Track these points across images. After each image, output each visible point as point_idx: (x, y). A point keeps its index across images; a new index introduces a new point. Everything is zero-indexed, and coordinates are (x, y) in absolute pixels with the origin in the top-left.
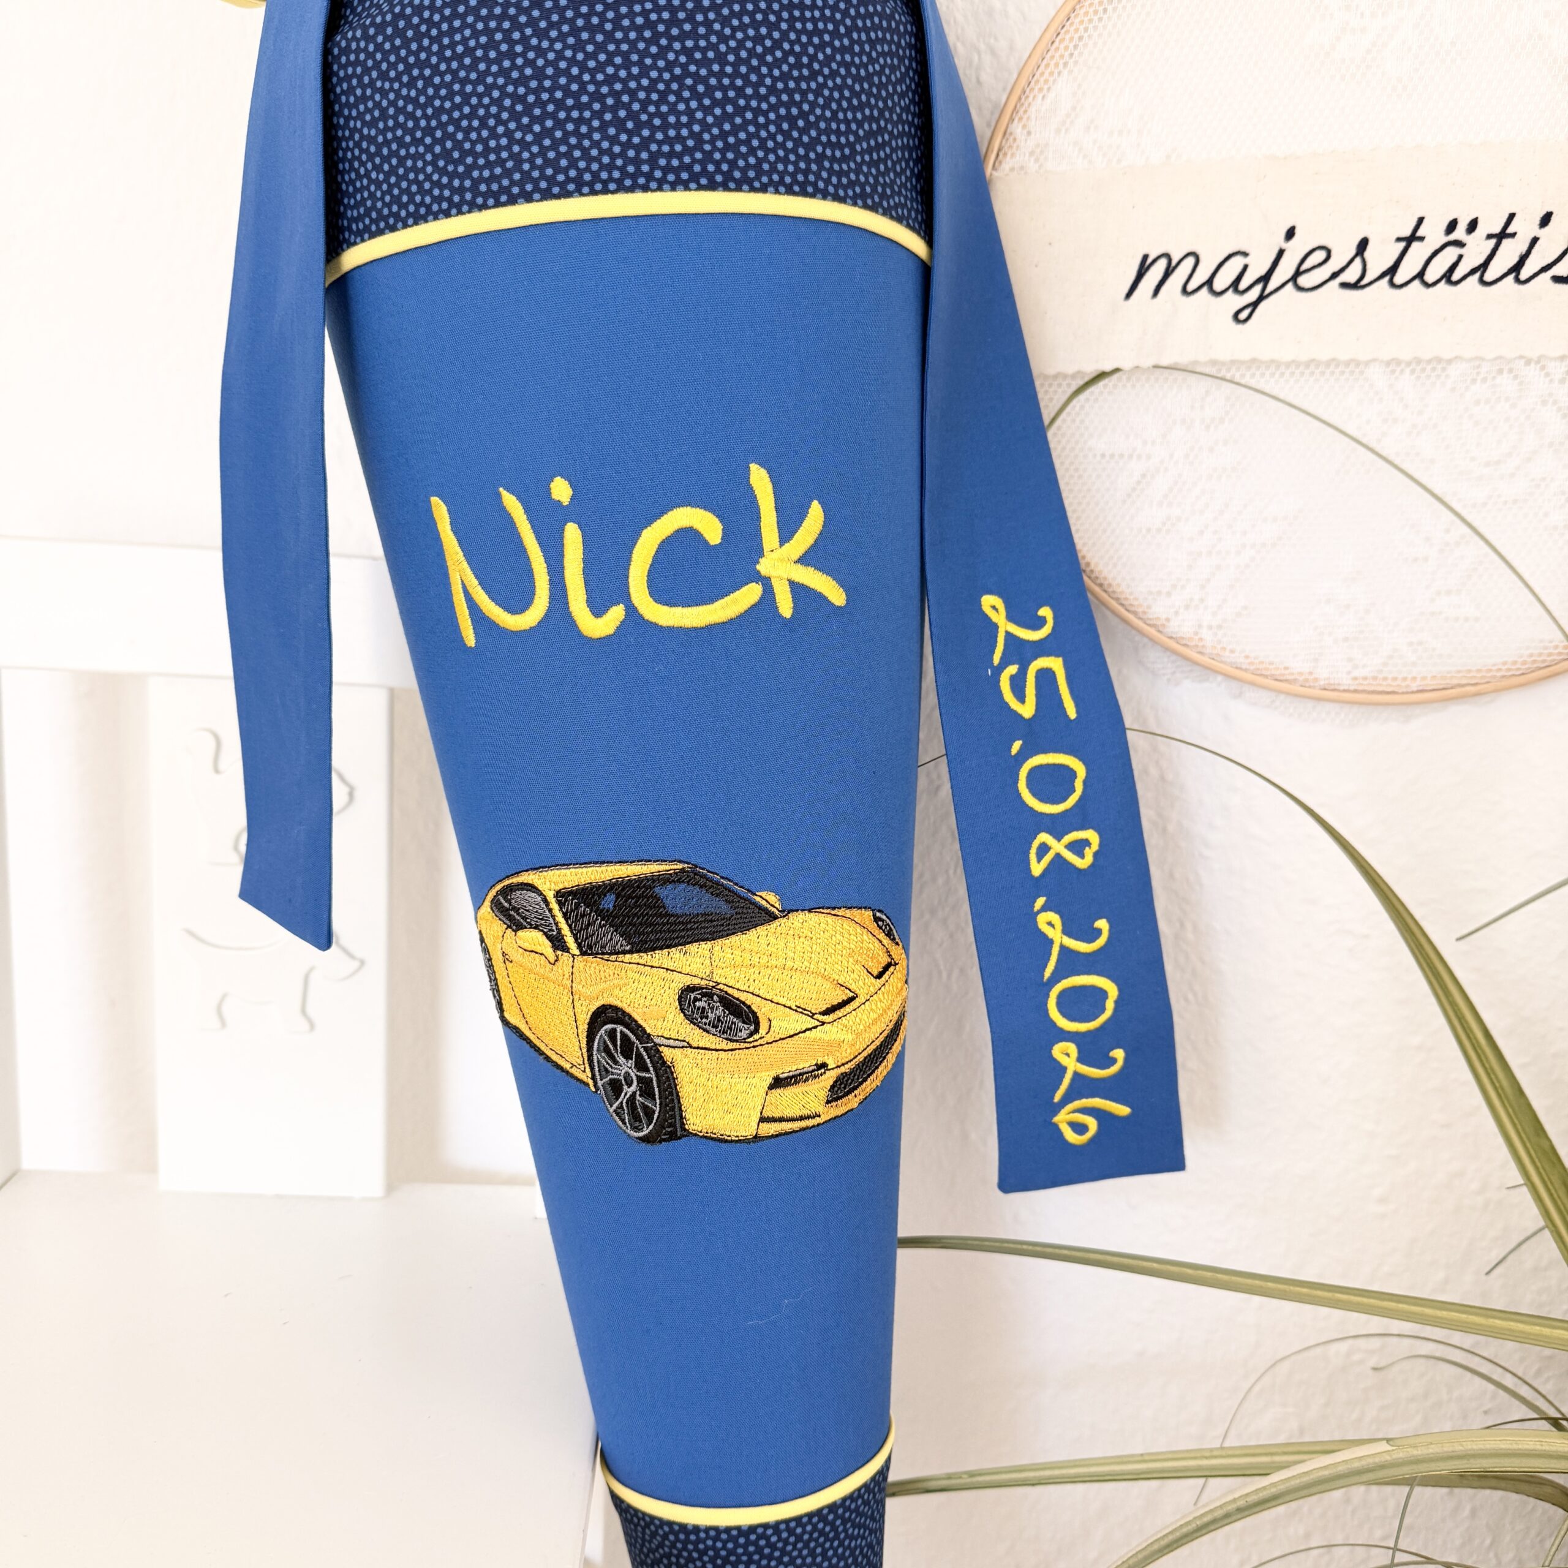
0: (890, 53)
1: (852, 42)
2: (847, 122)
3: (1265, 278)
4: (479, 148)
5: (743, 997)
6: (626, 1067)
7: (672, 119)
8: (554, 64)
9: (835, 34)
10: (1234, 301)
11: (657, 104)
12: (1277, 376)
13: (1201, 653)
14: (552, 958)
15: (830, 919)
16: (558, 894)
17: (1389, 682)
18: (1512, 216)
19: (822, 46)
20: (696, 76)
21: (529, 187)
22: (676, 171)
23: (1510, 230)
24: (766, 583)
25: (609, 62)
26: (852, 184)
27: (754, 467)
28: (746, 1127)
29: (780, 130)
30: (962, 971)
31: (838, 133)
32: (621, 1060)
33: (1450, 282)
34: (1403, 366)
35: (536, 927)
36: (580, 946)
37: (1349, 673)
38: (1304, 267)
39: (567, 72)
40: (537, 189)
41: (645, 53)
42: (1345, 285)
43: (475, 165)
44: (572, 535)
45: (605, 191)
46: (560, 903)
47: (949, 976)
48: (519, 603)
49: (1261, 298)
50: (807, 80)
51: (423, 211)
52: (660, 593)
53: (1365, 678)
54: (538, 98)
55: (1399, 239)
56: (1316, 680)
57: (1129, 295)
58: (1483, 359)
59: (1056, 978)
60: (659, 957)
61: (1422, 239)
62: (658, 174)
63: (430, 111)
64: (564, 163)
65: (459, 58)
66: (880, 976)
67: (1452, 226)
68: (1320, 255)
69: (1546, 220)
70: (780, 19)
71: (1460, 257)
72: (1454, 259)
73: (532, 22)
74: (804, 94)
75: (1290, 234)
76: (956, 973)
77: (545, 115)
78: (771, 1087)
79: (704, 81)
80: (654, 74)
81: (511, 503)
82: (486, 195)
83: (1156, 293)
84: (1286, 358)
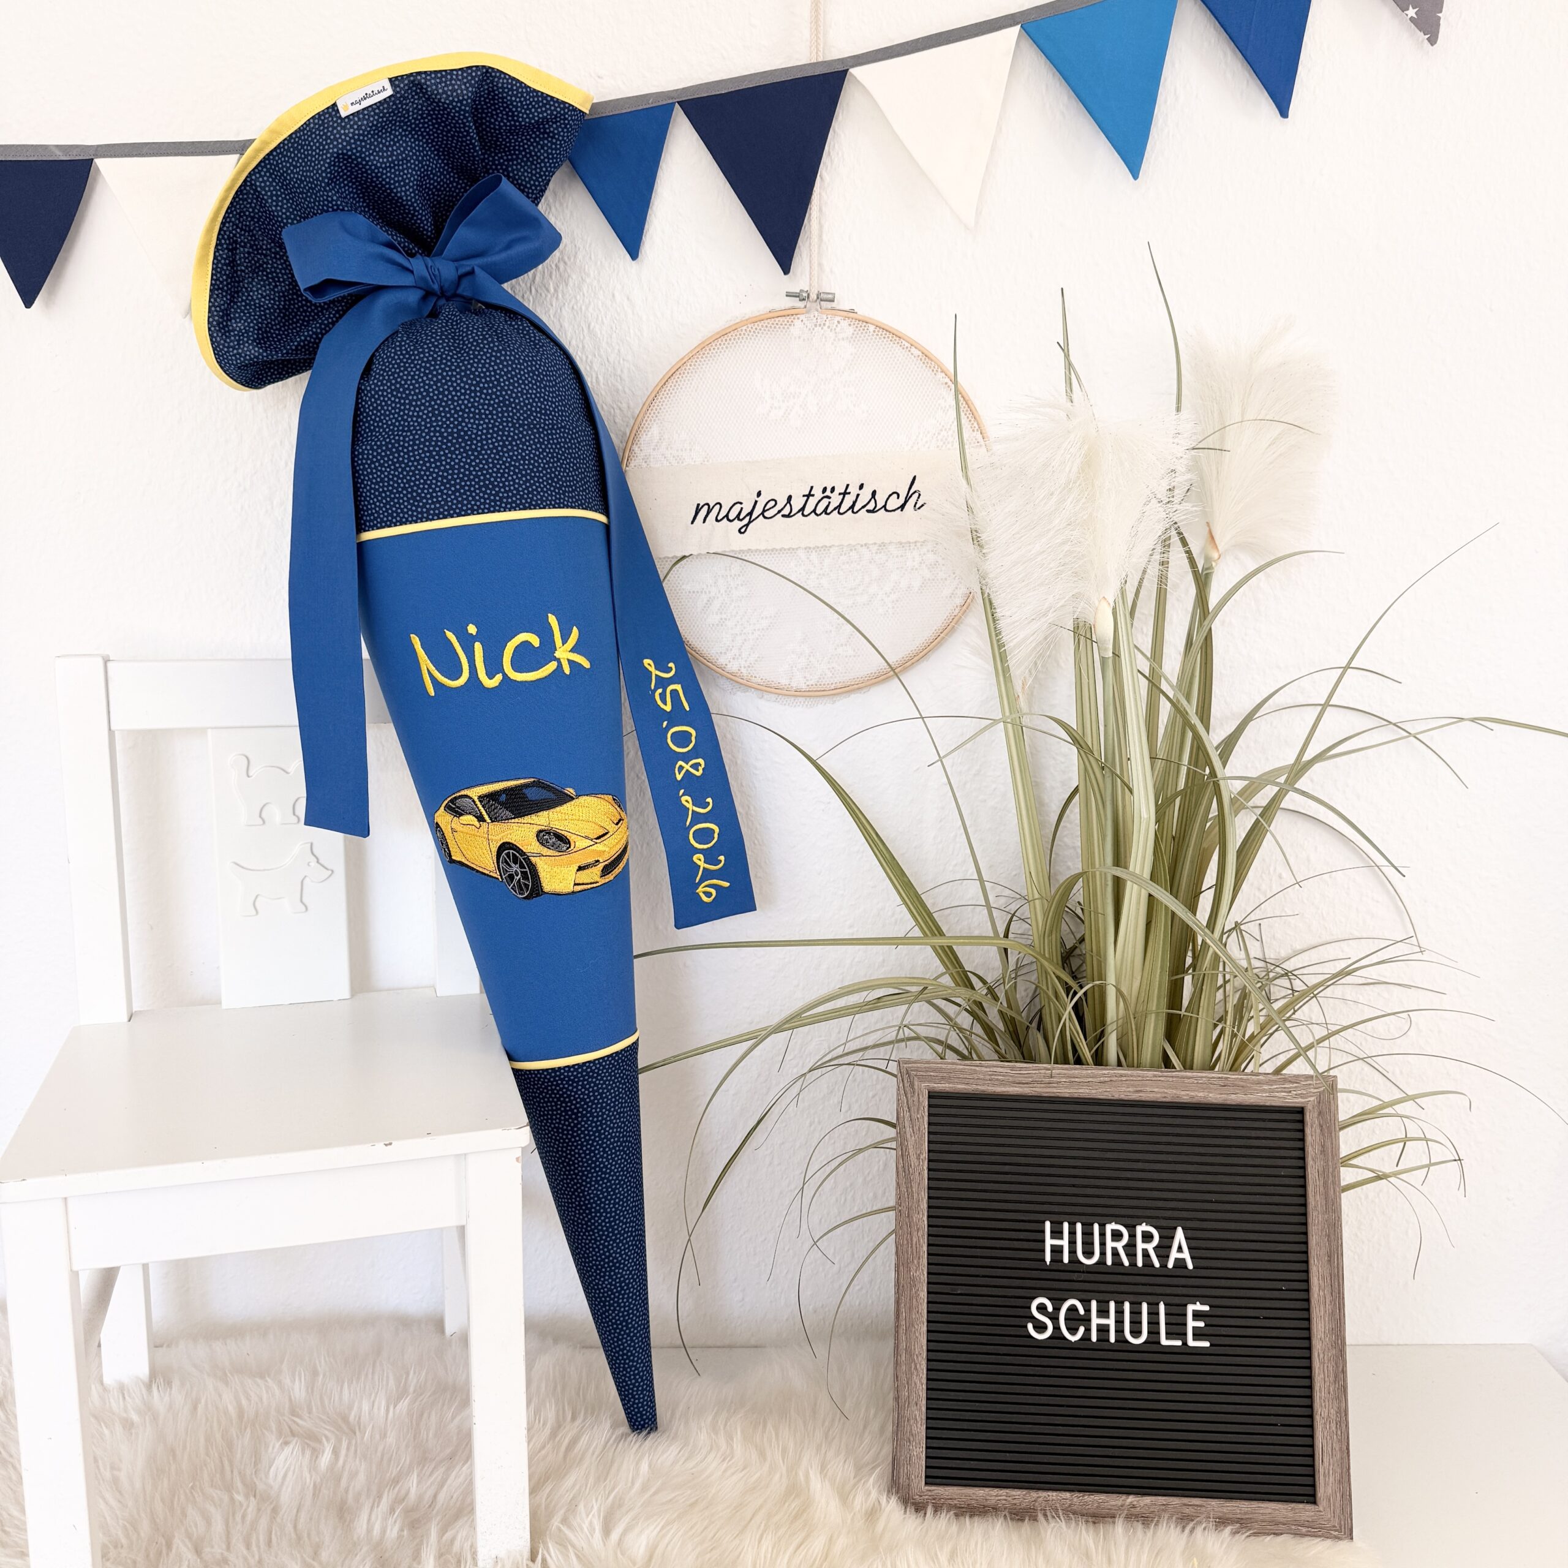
0: (586, 445)
1: (572, 444)
2: (573, 476)
3: (750, 514)
4: (429, 496)
5: (563, 833)
6: (515, 868)
7: (507, 483)
8: (458, 464)
9: (565, 442)
10: (738, 524)
11: (501, 478)
13: (742, 679)
14: (478, 826)
15: (596, 799)
16: (480, 797)
17: (823, 686)
18: (848, 486)
19: (561, 447)
20: (514, 466)
21: (452, 512)
22: (510, 503)
23: (847, 492)
24: (558, 660)
25: (481, 463)
26: (577, 501)
27: (550, 615)
28: (570, 888)
29: (548, 483)
31: (570, 481)
32: (513, 865)
33: (826, 514)
35: (470, 814)
36: (491, 819)
37: (805, 683)
38: (766, 508)
39: (464, 467)
40: (455, 512)
41: (495, 458)
42: (783, 516)
43: (427, 503)
44: (478, 646)
45: (483, 513)
46: (481, 801)
48: (456, 674)
49: (750, 522)
50: (556, 462)
51: (404, 520)
52: (517, 668)
53: (812, 685)
54: (453, 477)
55: (804, 496)
56: (793, 687)
57: (692, 523)
58: (843, 546)
59: (692, 825)
60: (527, 819)
61: (813, 495)
62: (503, 505)
63: (405, 481)
64: (465, 502)
65: (418, 461)
66: (617, 824)
67: (825, 490)
68: (772, 503)
69: (861, 487)
70: (544, 440)
71: (829, 503)
72: (827, 503)
73: (448, 448)
74: (556, 468)
75: (759, 494)
77: (456, 484)
78: (578, 870)
79: (518, 467)
80: (498, 466)
81: (450, 635)
82: (434, 514)
83: (704, 521)
84: (763, 548)
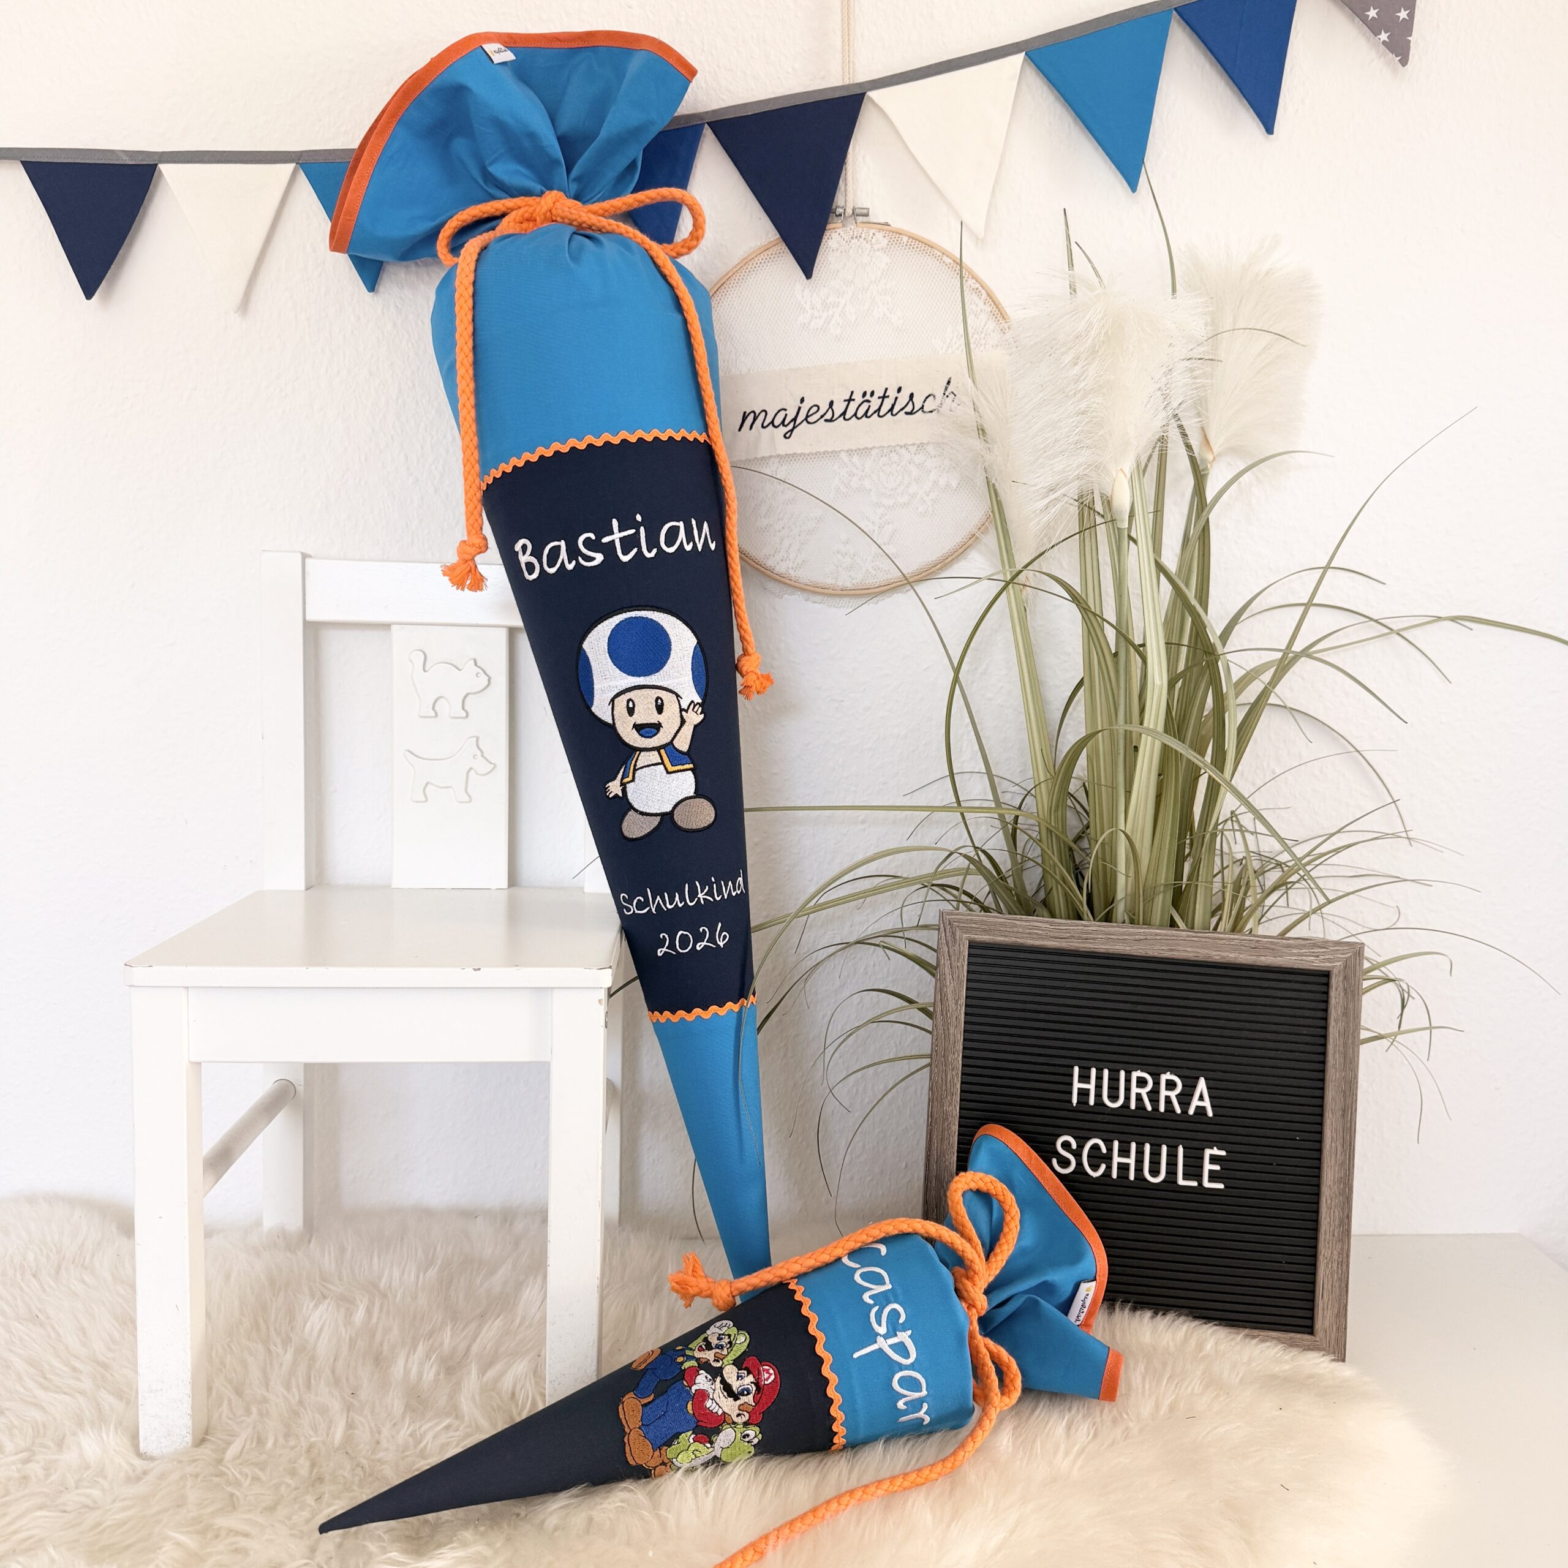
3: (795, 420)
10: (783, 430)
13: (791, 580)
18: (886, 389)
23: (887, 395)
33: (867, 417)
38: (810, 413)
42: (826, 420)
49: (794, 427)
55: (845, 401)
57: (740, 430)
58: (883, 447)
61: (854, 400)
67: (864, 394)
68: (815, 409)
69: (899, 390)
71: (869, 406)
72: (867, 407)
75: (802, 400)
83: (751, 428)
84: (807, 452)
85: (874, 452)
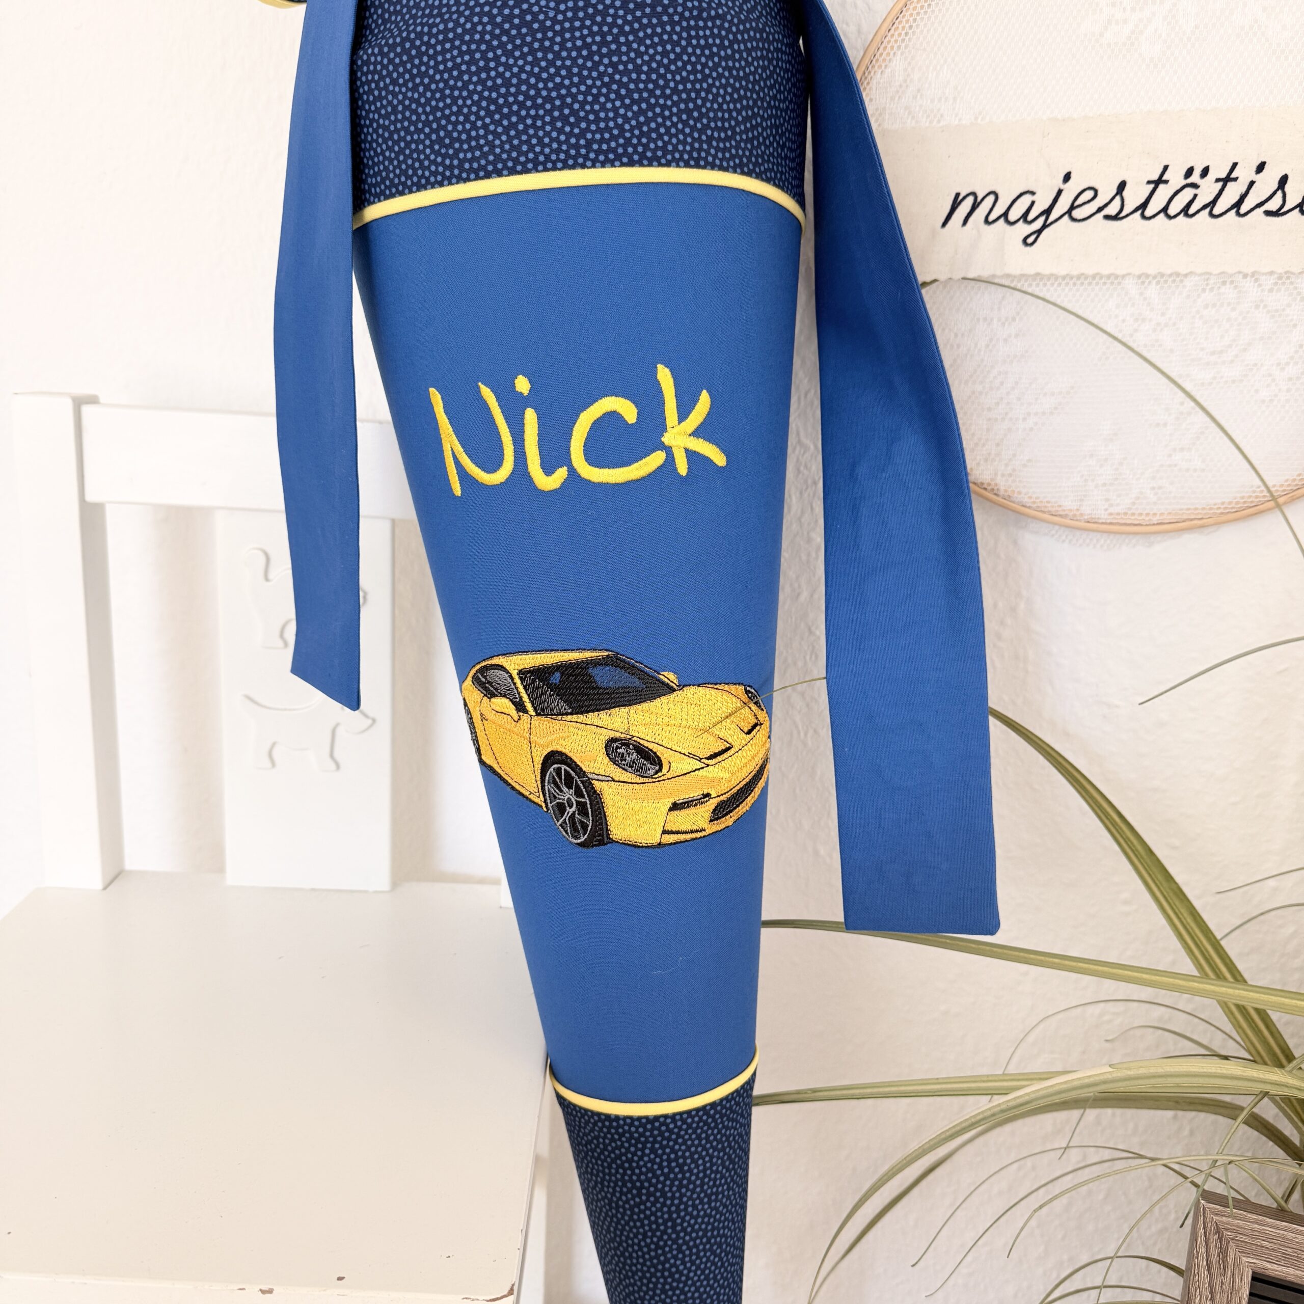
0: (762, 58)
1: (734, 51)
2: (730, 111)
3: (1047, 212)
4: (464, 137)
5: (651, 746)
6: (568, 794)
7: (602, 115)
8: (517, 75)
10: (1024, 229)
11: (592, 104)
12: (1056, 285)
13: (996, 494)
14: (516, 718)
15: (713, 692)
16: (520, 672)
17: (1136, 517)
18: (1235, 165)
19: (712, 55)
20: (620, 83)
21: (500, 166)
22: (606, 153)
23: (1233, 175)
24: (669, 450)
25: (557, 74)
26: (733, 157)
27: (660, 367)
28: (654, 837)
29: (680, 120)
30: (815, 731)
31: (723, 120)
32: (565, 789)
33: (1187, 215)
34: (1151, 278)
35: (505, 696)
36: (535, 709)
37: (1106, 510)
38: (1078, 203)
40: (505, 167)
41: (583, 66)
42: (1107, 217)
43: (460, 150)
44: (530, 416)
45: (554, 168)
46: (521, 678)
47: (806, 734)
48: (492, 463)
49: (1045, 226)
51: (423, 181)
52: (594, 457)
53: (1118, 514)
55: (1149, 182)
56: (1082, 515)
57: (944, 224)
58: (1210, 274)
60: (592, 718)
61: (1166, 182)
62: (592, 155)
64: (525, 148)
65: (450, 71)
66: (749, 732)
67: (1189, 172)
68: (1089, 194)
69: (1261, 168)
70: (681, 38)
71: (1195, 196)
72: (1190, 197)
74: (698, 92)
75: (1067, 177)
76: (811, 732)
78: (671, 810)
80: (589, 82)
81: (487, 393)
83: (965, 222)
84: (1063, 273)
85: (1189, 283)
